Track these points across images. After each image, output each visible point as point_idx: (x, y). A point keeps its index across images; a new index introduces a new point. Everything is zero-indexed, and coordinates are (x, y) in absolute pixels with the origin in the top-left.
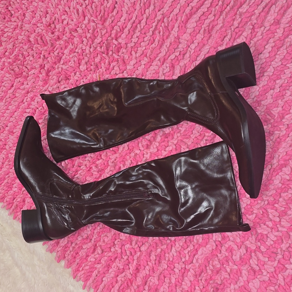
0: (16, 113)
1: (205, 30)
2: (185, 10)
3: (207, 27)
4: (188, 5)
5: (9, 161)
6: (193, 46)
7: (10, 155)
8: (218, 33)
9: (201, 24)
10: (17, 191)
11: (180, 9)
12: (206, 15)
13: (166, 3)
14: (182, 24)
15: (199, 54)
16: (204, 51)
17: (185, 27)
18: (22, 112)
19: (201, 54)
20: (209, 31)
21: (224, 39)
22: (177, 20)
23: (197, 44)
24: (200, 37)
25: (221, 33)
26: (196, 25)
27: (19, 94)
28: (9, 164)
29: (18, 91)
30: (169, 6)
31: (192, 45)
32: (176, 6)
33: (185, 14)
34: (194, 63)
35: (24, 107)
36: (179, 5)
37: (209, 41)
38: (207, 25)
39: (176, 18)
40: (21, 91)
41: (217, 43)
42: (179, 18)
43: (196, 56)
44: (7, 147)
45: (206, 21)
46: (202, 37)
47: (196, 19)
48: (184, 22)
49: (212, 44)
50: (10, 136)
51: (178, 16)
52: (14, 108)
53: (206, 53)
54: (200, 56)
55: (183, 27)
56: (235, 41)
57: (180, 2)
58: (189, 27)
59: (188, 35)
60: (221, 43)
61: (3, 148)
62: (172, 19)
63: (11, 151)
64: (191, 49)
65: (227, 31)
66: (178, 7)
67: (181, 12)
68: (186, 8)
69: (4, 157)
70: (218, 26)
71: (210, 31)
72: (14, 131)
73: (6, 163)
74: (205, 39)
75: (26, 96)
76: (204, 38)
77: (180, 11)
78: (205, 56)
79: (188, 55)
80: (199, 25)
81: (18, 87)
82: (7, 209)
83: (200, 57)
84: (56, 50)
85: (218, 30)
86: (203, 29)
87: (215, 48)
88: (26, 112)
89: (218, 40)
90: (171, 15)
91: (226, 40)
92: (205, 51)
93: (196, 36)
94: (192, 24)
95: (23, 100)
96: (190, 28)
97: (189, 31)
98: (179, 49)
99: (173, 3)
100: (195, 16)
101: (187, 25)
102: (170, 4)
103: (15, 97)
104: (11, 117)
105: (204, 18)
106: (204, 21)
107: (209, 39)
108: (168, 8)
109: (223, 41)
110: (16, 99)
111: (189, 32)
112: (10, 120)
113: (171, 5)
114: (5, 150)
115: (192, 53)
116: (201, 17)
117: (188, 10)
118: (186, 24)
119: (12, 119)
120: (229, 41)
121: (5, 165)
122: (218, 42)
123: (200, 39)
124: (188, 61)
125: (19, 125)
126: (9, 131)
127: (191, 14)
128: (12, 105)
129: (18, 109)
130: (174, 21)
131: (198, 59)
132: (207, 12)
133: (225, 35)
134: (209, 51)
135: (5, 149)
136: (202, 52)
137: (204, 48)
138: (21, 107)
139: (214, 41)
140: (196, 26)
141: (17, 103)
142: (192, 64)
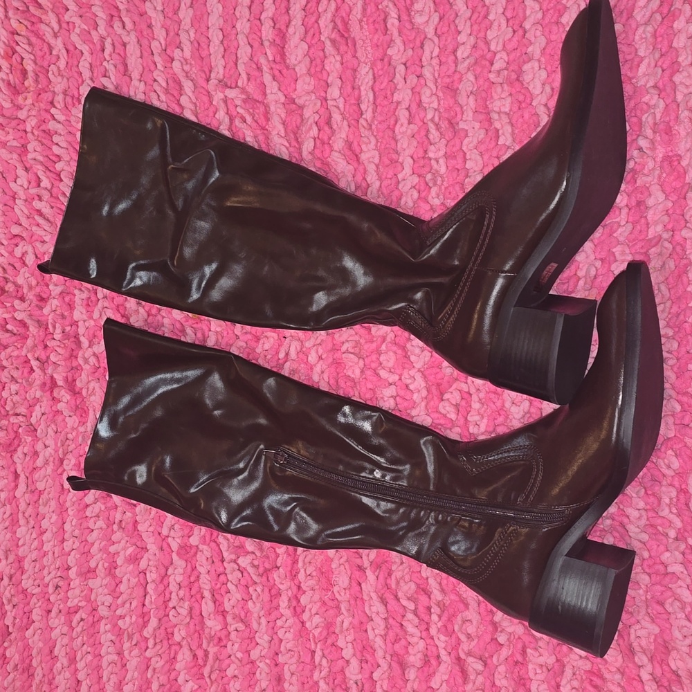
0: (67, 527)
1: (333, 42)
2: (261, 38)
3: (333, 32)
4: (260, 19)
5: (130, 637)
6: (334, 92)
7: (120, 623)
8: (366, 27)
9: (317, 35)
10: (196, 687)
11: (249, 43)
12: (311, 11)
13: (210, 55)
14: (278, 67)
15: (359, 97)
16: (365, 83)
17: (288, 68)
18: (79, 511)
19: (363, 93)
20: (343, 35)
21: (386, 26)
22: (259, 69)
23: (339, 82)
24: (333, 64)
25: (371, 20)
26: (306, 47)
27: (45, 481)
28: (134, 643)
29: (36, 476)
30: (220, 56)
31: (329, 90)
32: (235, 43)
33: (266, 44)
34: (362, 121)
35: (75, 499)
36: (240, 37)
37: (359, 55)
38: (331, 27)
39: (254, 66)
40: (42, 472)
41: (378, 46)
42: (262, 60)
43: (354, 104)
44: (103, 611)
45: (322, 22)
46: (338, 58)
47: (297, 34)
48: (278, 59)
49: (370, 56)
50: (91, 583)
51: (255, 59)
52: (54, 517)
53: (371, 83)
54: (363, 98)
55: (284, 71)
56: (413, 13)
57: (239, 30)
58: (296, 62)
59: (307, 79)
60: (387, 37)
61: (96, 620)
62: (248, 74)
63: (119, 612)
64: (335, 100)
65: (380, 7)
66: (241, 43)
67: (256, 45)
68: (260, 31)
69: (113, 638)
70: (354, 12)
71: (346, 35)
72: (93, 564)
73: (126, 645)
74: (348, 57)
75: (61, 474)
76: (344, 57)
77: (252, 46)
78: (373, 90)
79: (337, 117)
80: (313, 42)
81: (31, 469)
83: (367, 100)
84: (54, 327)
85: (360, 21)
86: (328, 43)
87: (382, 60)
88: (87, 506)
89: (376, 37)
90: (241, 68)
91: (393, 24)
92: (367, 80)
93: (323, 68)
94: (297, 52)
95: (62, 485)
96: (300, 62)
97: (301, 69)
98: (311, 121)
99: (225, 42)
100: (291, 30)
101: (288, 61)
102: (222, 49)
103: (41, 493)
104: (63, 541)
105: (313, 19)
106: (316, 25)
107: (356, 51)
108: (222, 62)
109: (388, 32)
110: (44, 497)
111: (304, 71)
112: (67, 549)
113: (225, 50)
114: (103, 622)
115: (341, 106)
116: (305, 24)
117: (268, 32)
118: (285, 62)
119: (67, 546)
120: (400, 21)
121: (126, 653)
122: (379, 44)
123: (338, 65)
124: (346, 128)
125: (93, 544)
126: (80, 574)
127: (282, 35)
128: (47, 516)
129: (64, 514)
130: (256, 73)
131: (363, 107)
132: (309, 5)
133: (382, 16)
134: (374, 74)
135: (102, 618)
136: (362, 88)
137: (358, 76)
138: (68, 504)
139: (369, 48)
140: (309, 47)
141: (53, 504)
142: (360, 126)
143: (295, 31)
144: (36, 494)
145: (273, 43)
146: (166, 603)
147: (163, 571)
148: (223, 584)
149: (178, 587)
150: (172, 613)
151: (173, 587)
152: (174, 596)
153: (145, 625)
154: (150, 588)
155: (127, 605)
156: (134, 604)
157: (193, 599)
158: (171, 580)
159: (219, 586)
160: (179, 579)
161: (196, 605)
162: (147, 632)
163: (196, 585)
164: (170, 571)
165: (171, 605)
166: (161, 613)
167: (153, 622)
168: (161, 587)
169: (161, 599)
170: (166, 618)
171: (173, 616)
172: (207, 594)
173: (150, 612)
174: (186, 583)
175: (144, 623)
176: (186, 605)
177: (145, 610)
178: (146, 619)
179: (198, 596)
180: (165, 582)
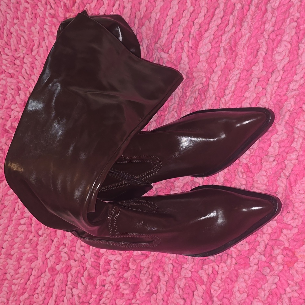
0: (9, 228)
1: (225, 50)
2: (190, 32)
3: (227, 44)
4: (193, 22)
5: (14, 295)
6: (215, 77)
7: (13, 286)
8: (246, 49)
9: (218, 43)
11: (183, 32)
12: (222, 28)
13: (162, 30)
14: (192, 51)
15: (227, 85)
16: (233, 79)
17: (196, 54)
18: (16, 225)
19: (230, 84)
20: (232, 50)
21: (257, 53)
22: (182, 48)
23: (219, 73)
24: (221, 61)
25: (250, 47)
26: (210, 47)
27: (9, 202)
28: (15, 299)
29: (6, 198)
30: (167, 33)
31: (213, 75)
32: (176, 29)
33: (191, 36)
34: (223, 100)
35: (17, 218)
36: (180, 27)
37: (236, 62)
38: (227, 41)
39: (180, 46)
40: (9, 197)
41: (248, 62)
42: (186, 45)
43: (222, 89)
44: (8, 276)
45: (224, 37)
46: (225, 60)
47: (209, 38)
48: (193, 47)
49: (242, 65)
50: (9, 261)
51: (182, 43)
52: (6, 221)
53: (236, 81)
54: (229, 87)
55: (194, 55)
56: (275, 52)
57: (181, 23)
58: (202, 53)
59: (204, 64)
60: (255, 60)
61: (4, 278)
62: (176, 49)
63: (14, 281)
64: (214, 82)
65: (259, 41)
66: (179, 31)
67: (186, 35)
68: (191, 28)
69: (8, 291)
70: (243, 38)
71: (234, 49)
72: (12, 253)
73: (11, 299)
74: (230, 61)
75: (16, 203)
76: (228, 61)
77: (184, 35)
78: (236, 85)
79: (211, 91)
80: (216, 45)
81: (5, 193)
83: (230, 89)
85: (245, 45)
86: (222, 50)
87: (247, 71)
88: (20, 224)
89: (250, 57)
90: (174, 44)
91: (261, 54)
92: (234, 78)
93: (215, 62)
94: (205, 48)
95: (14, 208)
96: (204, 53)
97: (203, 58)
98: (197, 87)
99: (172, 27)
100: (207, 34)
101: (198, 50)
102: (169, 30)
103: (5, 207)
104: (5, 234)
105: (220, 33)
106: (220, 37)
107: (235, 60)
108: (166, 36)
109: (257, 57)
110: (6, 209)
111: (204, 59)
112: (5, 239)
113: (170, 31)
114: (7, 281)
115: (216, 86)
116: (215, 34)
117: (194, 30)
118: (196, 50)
119: (6, 237)
120: (266, 54)
121: (10, 302)
122: (250, 61)
123: (223, 64)
124: (213, 99)
125: (16, 243)
126: (5, 254)
127: (201, 35)
128: (4, 219)
129: (11, 221)
130: (180, 50)
131: (227, 92)
132: (222, 25)
133: (258, 47)
134: (240, 77)
135: (6, 279)
136: (230, 82)
137: (232, 74)
138: (14, 218)
139: (243, 61)
140: (212, 47)
141: (8, 215)
142: (221, 102)
143: (209, 36)
144: (3, 206)
145: (194, 38)
146: (35, 289)
147: (40, 274)
148: (63, 296)
149: (43, 285)
150: (36, 296)
151: (41, 284)
152: (39, 288)
153: (23, 294)
154: (32, 278)
155: (19, 280)
156: (22, 281)
157: (47, 295)
158: (42, 279)
159: (60, 295)
160: (45, 281)
161: (47, 298)
162: (22, 298)
163: (51, 288)
164: (43, 275)
165: (37, 291)
166: (31, 293)
167: (26, 295)
168: (36, 281)
169: (34, 286)
170: (32, 296)
171: (36, 297)
172: (54, 296)
173: (27, 289)
174: (47, 285)
175: (23, 292)
176: (44, 295)
177: (26, 287)
178: (25, 291)
179: (50, 295)
180: (39, 279)
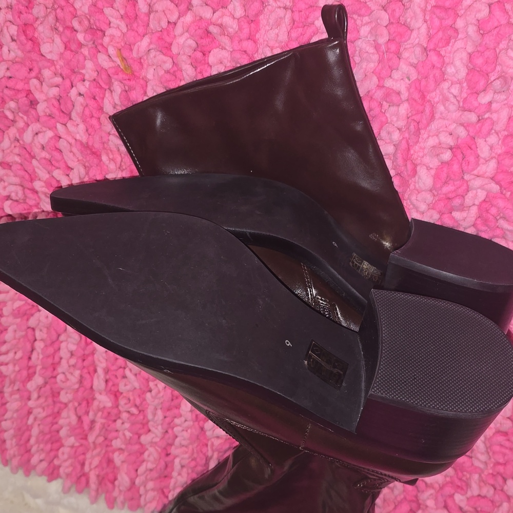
5: (12, 383)
10: (77, 444)
28: (16, 388)
82: (80, 491)
146: (54, 366)
147: (54, 337)
148: (121, 367)
149: (69, 355)
150: (60, 377)
151: (64, 353)
152: (64, 362)
153: (30, 377)
154: (39, 345)
155: (11, 355)
156: (19, 355)
157: (85, 371)
158: (63, 345)
159: (114, 368)
160: (73, 347)
161: (87, 376)
162: (31, 386)
163: (90, 358)
164: (62, 338)
165: (60, 370)
166: (49, 373)
167: (38, 380)
168: (51, 350)
169: (50, 361)
170: (53, 380)
171: (61, 381)
172: (100, 371)
173: (36, 366)
174: (81, 352)
175: (28, 374)
176: (77, 373)
177: (31, 364)
178: (31, 371)
179: (91, 369)
180: (56, 346)
